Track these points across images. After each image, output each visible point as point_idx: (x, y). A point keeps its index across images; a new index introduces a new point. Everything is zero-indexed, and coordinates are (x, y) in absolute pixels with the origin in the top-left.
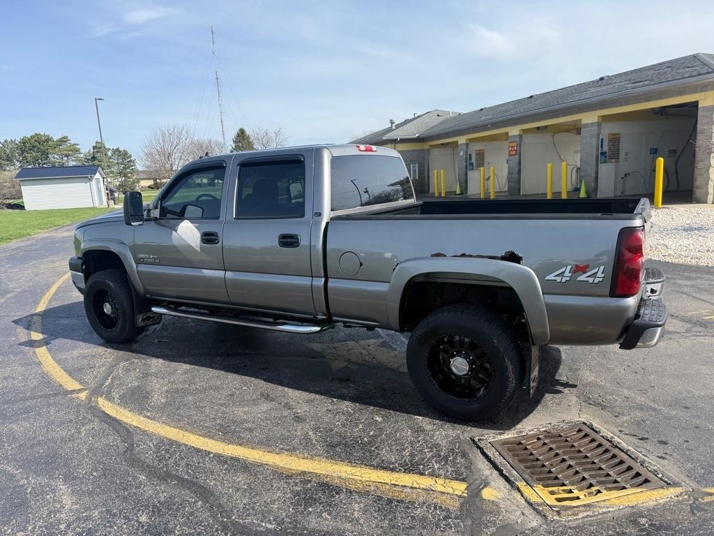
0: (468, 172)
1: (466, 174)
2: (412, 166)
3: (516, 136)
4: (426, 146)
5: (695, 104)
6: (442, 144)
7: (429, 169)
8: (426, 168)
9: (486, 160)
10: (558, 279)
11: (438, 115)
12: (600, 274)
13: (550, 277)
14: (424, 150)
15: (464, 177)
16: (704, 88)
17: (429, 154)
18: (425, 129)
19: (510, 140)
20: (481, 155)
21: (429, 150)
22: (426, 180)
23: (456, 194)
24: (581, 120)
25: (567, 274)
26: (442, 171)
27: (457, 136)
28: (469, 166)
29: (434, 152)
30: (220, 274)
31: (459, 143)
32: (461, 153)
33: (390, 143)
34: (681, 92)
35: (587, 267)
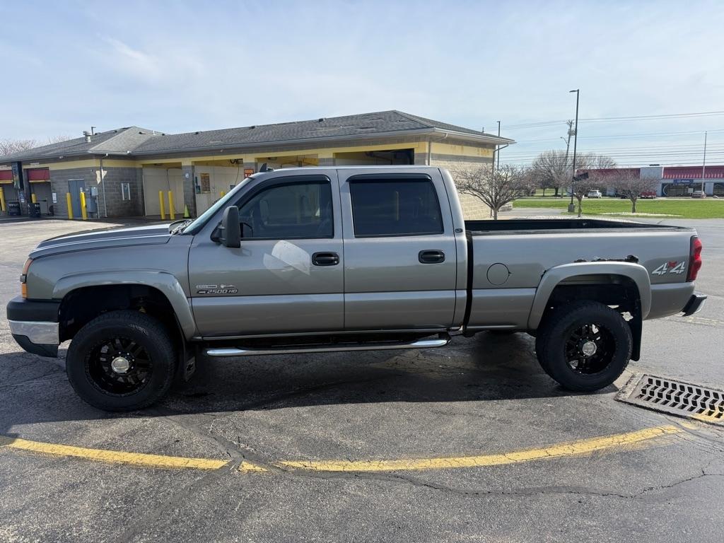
0: (197, 196)
1: (194, 198)
2: (122, 185)
3: (251, 163)
4: (138, 165)
5: (412, 150)
6: (155, 164)
7: (142, 190)
8: (140, 188)
9: (212, 184)
10: (659, 273)
11: (140, 133)
12: (682, 268)
13: (655, 272)
14: (135, 169)
15: (192, 200)
16: (417, 139)
17: (142, 173)
18: (133, 146)
19: (246, 167)
20: (206, 178)
21: (141, 169)
22: (140, 200)
23: (184, 218)
24: (317, 154)
25: (665, 269)
26: (161, 192)
27: (180, 157)
28: (196, 189)
29: (148, 173)
30: (338, 298)
31: (183, 165)
32: (187, 175)
33: (97, 158)
34: (401, 140)
35: (676, 263)
